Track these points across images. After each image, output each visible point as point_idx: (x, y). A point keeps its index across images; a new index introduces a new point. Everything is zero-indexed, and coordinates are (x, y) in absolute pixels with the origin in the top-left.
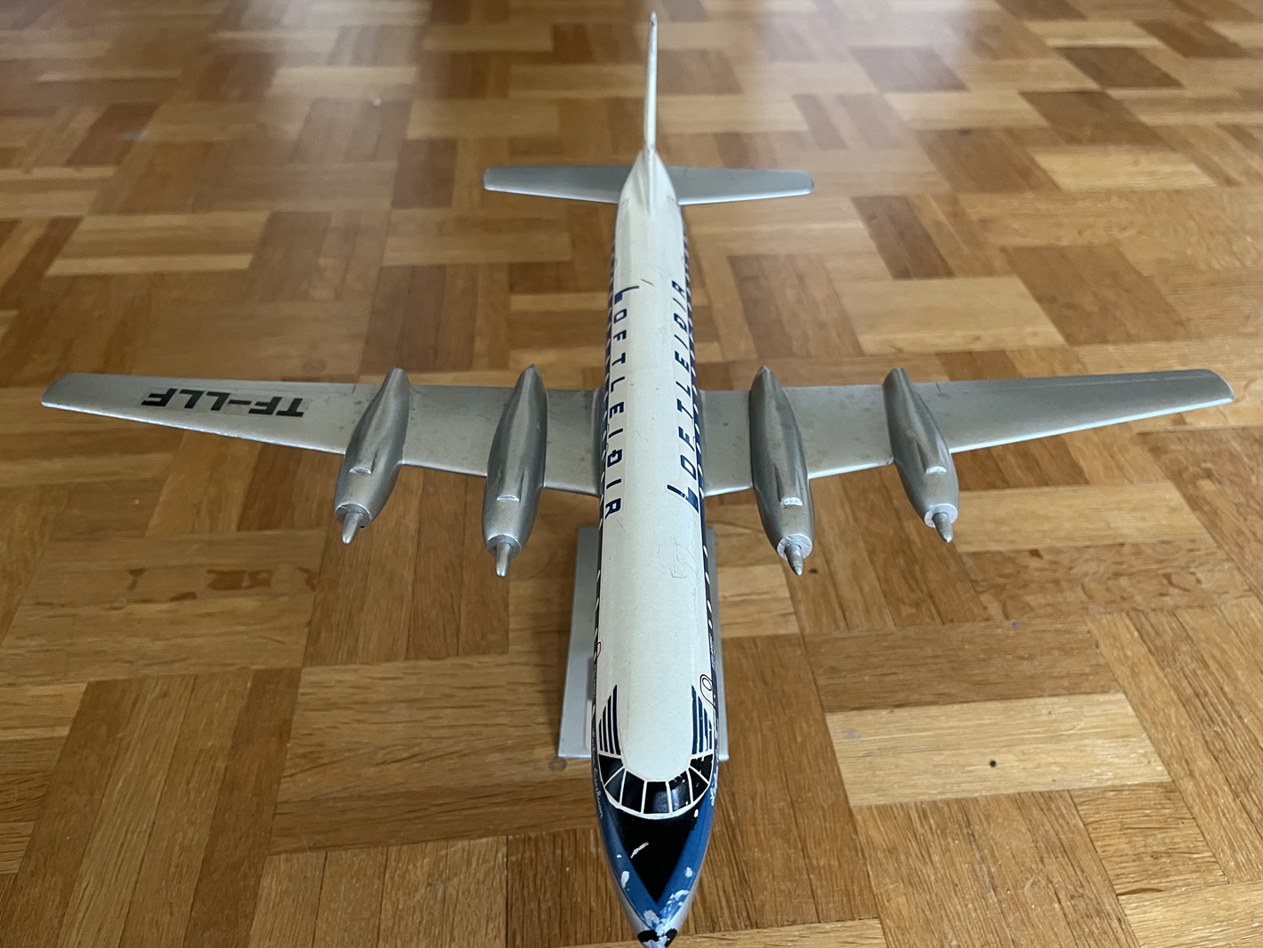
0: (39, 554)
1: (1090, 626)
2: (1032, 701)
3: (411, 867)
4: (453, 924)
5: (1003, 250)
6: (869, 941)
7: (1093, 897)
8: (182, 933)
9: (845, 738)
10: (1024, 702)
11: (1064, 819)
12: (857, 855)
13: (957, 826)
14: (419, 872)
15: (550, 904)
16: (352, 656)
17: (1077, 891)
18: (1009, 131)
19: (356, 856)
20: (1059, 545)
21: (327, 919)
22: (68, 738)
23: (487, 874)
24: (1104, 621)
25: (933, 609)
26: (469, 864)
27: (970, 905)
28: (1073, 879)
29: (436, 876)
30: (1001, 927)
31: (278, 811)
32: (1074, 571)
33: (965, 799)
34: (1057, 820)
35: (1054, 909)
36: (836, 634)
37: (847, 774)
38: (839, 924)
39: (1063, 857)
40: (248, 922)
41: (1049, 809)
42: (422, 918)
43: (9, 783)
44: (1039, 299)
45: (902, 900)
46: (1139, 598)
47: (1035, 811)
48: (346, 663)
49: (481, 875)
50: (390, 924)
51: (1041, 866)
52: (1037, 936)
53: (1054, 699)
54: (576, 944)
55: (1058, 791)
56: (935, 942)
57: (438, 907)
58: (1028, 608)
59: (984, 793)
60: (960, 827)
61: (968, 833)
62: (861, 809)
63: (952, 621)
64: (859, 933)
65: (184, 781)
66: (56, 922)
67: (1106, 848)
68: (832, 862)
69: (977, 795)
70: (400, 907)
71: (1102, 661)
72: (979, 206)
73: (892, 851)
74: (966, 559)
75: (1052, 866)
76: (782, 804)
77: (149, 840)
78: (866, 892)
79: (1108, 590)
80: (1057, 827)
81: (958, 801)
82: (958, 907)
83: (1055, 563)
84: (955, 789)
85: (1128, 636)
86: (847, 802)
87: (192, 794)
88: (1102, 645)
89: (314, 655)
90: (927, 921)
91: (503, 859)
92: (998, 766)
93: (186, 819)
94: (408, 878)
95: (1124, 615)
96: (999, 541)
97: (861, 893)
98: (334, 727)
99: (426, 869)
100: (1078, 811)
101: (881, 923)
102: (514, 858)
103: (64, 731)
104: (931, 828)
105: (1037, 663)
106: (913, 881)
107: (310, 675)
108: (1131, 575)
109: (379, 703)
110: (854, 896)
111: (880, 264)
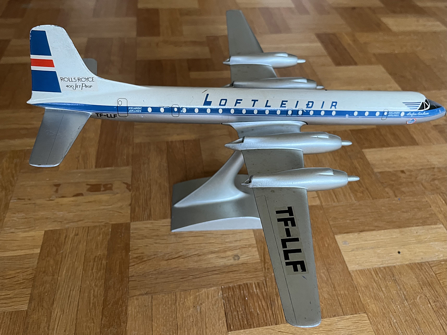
0: (15, 178)
1: (427, 199)
2: (410, 228)
3: (186, 300)
4: (205, 322)
5: (374, 55)
6: (364, 322)
7: (441, 301)
8: (99, 330)
9: (343, 244)
10: (407, 229)
11: (428, 273)
12: (354, 289)
13: (389, 277)
14: (189, 302)
15: (242, 312)
16: (149, 217)
17: (436, 299)
18: (370, 8)
19: (163, 296)
20: (411, 168)
21: (156, 322)
22: (40, 253)
23: (216, 302)
24: (431, 197)
25: (369, 194)
26: (208, 298)
27: (398, 306)
28: (434, 295)
29: (196, 303)
30: (411, 314)
31: (130, 280)
32: (418, 178)
33: (391, 266)
34: (425, 273)
35: (428, 306)
36: (334, 204)
37: (346, 259)
38: (352, 316)
39: (429, 287)
40: (126, 324)
41: (422, 269)
42: (193, 320)
43: (18, 273)
44: (390, 74)
45: (373, 306)
46: (443, 188)
47: (417, 270)
48: (147, 220)
49: (213, 302)
50: (181, 322)
51: (422, 290)
52: (424, 317)
53: (418, 227)
54: (254, 327)
55: (424, 262)
56: (388, 321)
57: (199, 315)
58: (403, 192)
59: (398, 264)
60: (391, 277)
61: (394, 279)
62: (353, 271)
63: (376, 198)
64: (359, 319)
65: (90, 269)
66: (46, 328)
67: (444, 283)
68: (346, 292)
69: (395, 264)
70: (184, 316)
71: (433, 213)
72: (363, 37)
73: (367, 287)
74: (378, 174)
75: (426, 290)
76: (324, 270)
77: (80, 294)
78: (360, 303)
79: (431, 185)
80: (426, 276)
81: (388, 267)
82: (394, 307)
83: (411, 175)
84: (387, 262)
85: (441, 203)
86: (348, 269)
87: (95, 274)
88: (432, 206)
89: (134, 218)
90: (384, 313)
91: (221, 295)
92: (401, 253)
93: (93, 284)
94: (185, 304)
95: (438, 195)
96: (389, 168)
97: (358, 303)
98: (147, 246)
99: (192, 301)
100: (432, 269)
101: (367, 315)
102: (225, 295)
103: (38, 251)
104: (380, 278)
105: (409, 214)
106: (376, 298)
107: (133, 225)
108: (439, 179)
109: (163, 235)
110: (355, 305)
111: (329, 60)
